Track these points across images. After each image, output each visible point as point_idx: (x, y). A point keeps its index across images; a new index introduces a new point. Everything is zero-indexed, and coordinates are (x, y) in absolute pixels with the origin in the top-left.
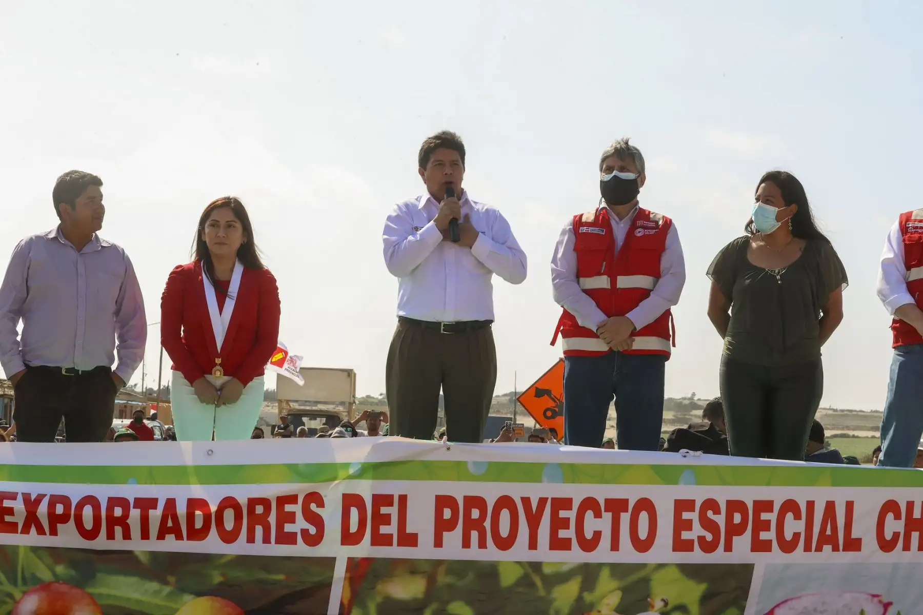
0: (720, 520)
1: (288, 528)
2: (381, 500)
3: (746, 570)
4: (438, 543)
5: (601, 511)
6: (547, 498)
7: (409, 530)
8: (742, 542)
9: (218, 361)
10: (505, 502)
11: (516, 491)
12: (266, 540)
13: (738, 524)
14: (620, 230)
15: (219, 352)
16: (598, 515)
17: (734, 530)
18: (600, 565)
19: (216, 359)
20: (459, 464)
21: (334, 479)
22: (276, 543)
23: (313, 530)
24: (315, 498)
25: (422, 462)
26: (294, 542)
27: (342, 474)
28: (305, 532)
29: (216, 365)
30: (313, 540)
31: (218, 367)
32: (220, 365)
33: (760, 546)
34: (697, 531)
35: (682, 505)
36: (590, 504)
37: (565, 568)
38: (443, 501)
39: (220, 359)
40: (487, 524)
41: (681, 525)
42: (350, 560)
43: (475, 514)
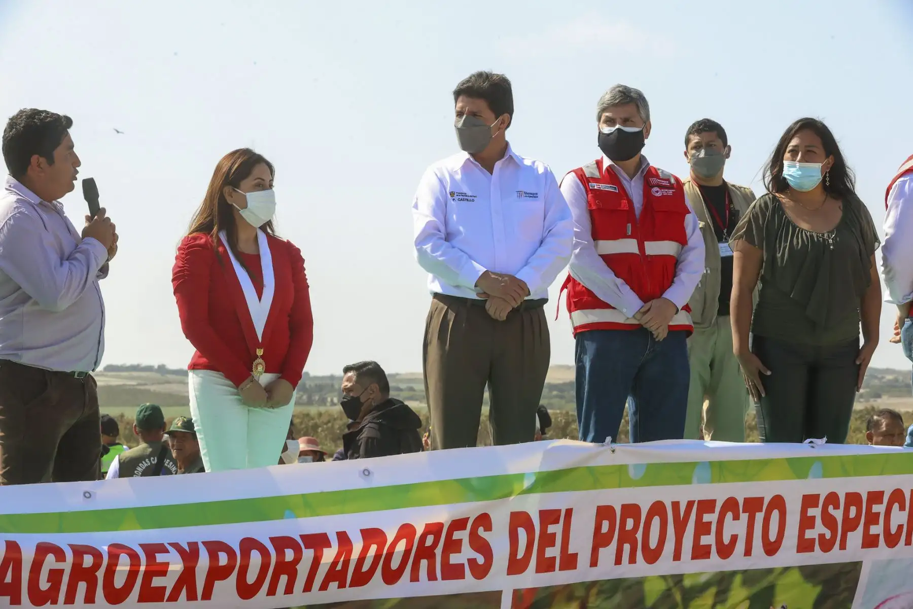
0: (838, 514)
1: (454, 559)
2: (549, 517)
3: (856, 567)
4: (594, 563)
5: (739, 512)
6: (694, 501)
7: (571, 551)
8: (855, 538)
9: (260, 352)
10: (658, 508)
11: (668, 494)
12: (432, 576)
13: (853, 518)
14: (635, 190)
15: (260, 341)
16: (736, 517)
17: (850, 525)
18: (734, 573)
19: (258, 350)
20: (621, 469)
21: (509, 494)
22: (443, 579)
23: (481, 560)
24: (484, 520)
25: (588, 468)
26: (461, 576)
27: (517, 488)
28: (472, 562)
29: (257, 357)
30: (480, 572)
31: (260, 360)
32: (262, 357)
33: (870, 542)
34: (819, 529)
35: (810, 501)
36: (731, 505)
37: (703, 579)
38: (604, 512)
39: (262, 350)
40: (639, 536)
41: (806, 522)
42: (516, 592)
43: (630, 524)
